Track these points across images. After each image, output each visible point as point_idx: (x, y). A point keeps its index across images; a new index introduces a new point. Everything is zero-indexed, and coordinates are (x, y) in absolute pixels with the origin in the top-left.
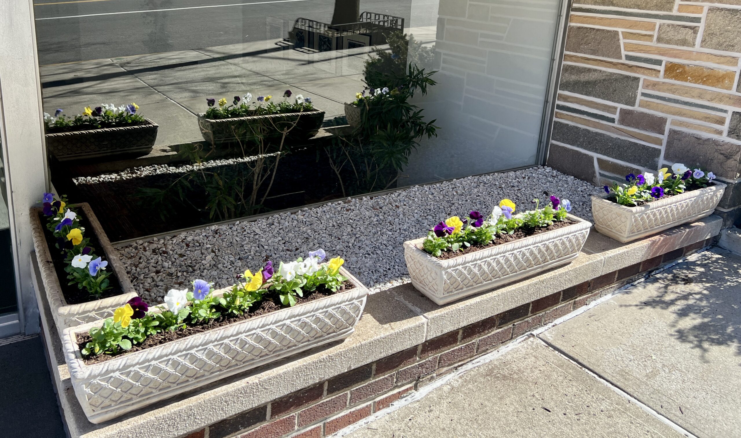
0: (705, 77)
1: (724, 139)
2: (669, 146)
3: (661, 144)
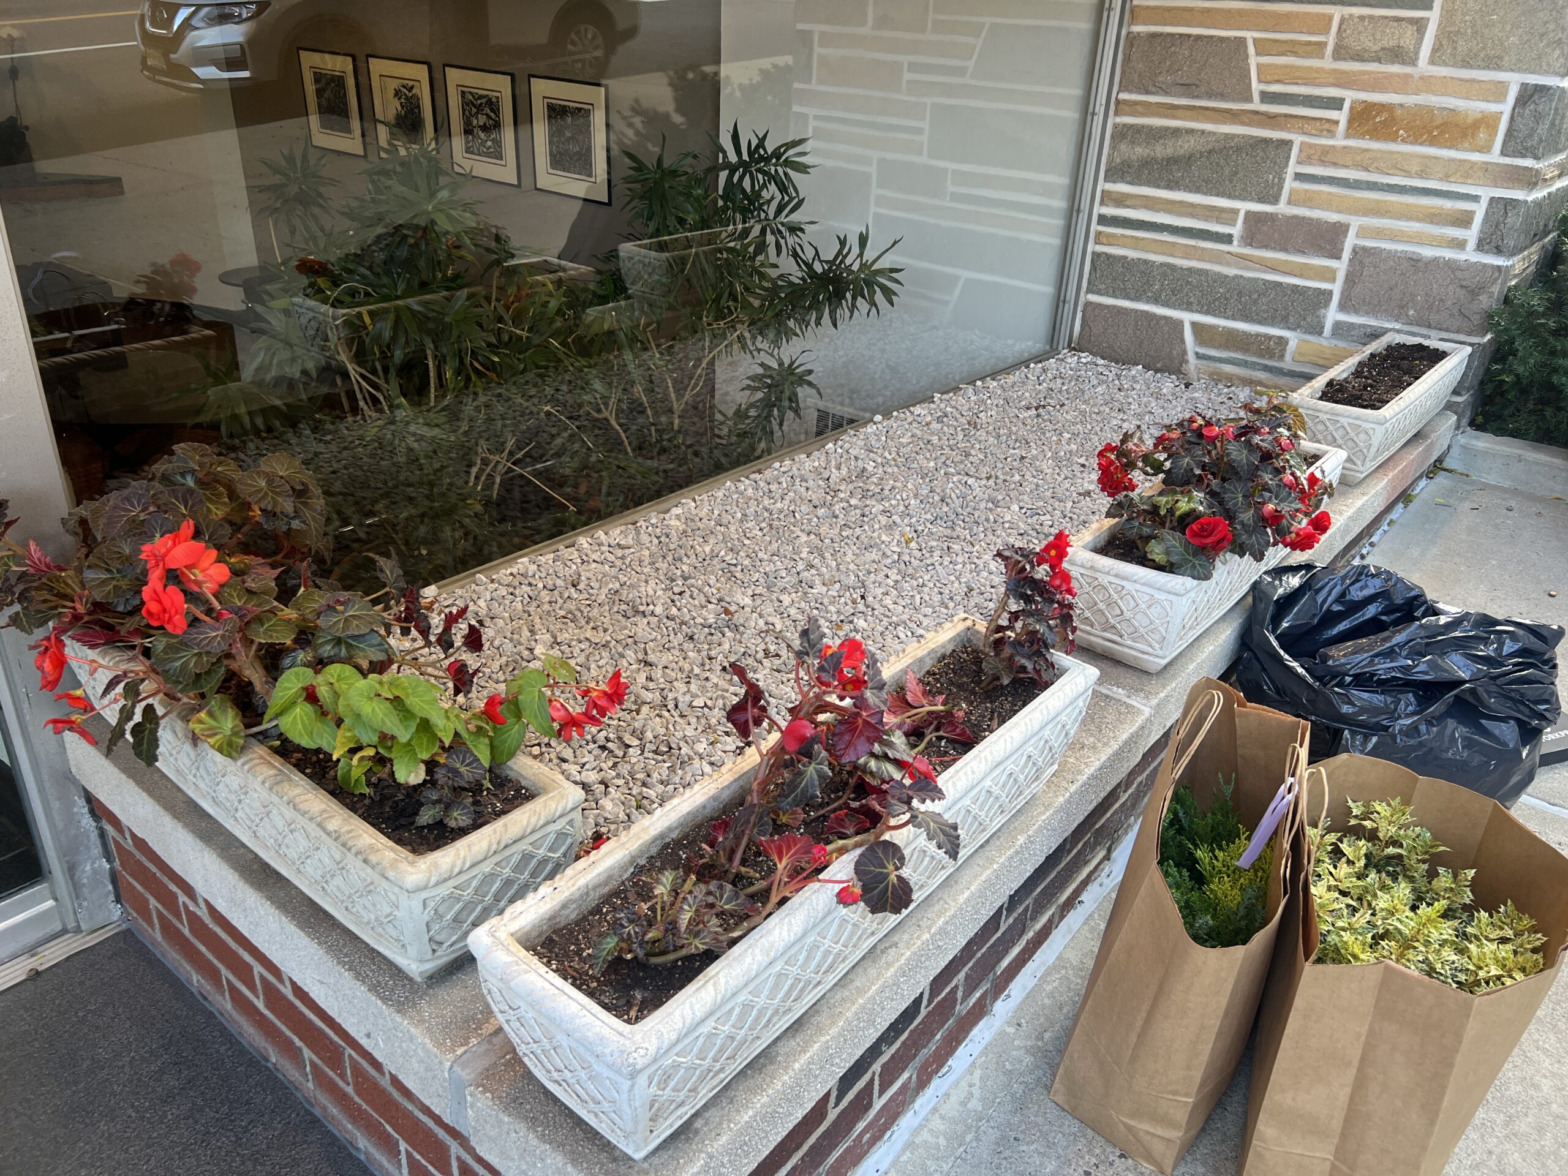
0: (1437, 127)
1: (1470, 255)
2: (1351, 280)
3: (1333, 280)
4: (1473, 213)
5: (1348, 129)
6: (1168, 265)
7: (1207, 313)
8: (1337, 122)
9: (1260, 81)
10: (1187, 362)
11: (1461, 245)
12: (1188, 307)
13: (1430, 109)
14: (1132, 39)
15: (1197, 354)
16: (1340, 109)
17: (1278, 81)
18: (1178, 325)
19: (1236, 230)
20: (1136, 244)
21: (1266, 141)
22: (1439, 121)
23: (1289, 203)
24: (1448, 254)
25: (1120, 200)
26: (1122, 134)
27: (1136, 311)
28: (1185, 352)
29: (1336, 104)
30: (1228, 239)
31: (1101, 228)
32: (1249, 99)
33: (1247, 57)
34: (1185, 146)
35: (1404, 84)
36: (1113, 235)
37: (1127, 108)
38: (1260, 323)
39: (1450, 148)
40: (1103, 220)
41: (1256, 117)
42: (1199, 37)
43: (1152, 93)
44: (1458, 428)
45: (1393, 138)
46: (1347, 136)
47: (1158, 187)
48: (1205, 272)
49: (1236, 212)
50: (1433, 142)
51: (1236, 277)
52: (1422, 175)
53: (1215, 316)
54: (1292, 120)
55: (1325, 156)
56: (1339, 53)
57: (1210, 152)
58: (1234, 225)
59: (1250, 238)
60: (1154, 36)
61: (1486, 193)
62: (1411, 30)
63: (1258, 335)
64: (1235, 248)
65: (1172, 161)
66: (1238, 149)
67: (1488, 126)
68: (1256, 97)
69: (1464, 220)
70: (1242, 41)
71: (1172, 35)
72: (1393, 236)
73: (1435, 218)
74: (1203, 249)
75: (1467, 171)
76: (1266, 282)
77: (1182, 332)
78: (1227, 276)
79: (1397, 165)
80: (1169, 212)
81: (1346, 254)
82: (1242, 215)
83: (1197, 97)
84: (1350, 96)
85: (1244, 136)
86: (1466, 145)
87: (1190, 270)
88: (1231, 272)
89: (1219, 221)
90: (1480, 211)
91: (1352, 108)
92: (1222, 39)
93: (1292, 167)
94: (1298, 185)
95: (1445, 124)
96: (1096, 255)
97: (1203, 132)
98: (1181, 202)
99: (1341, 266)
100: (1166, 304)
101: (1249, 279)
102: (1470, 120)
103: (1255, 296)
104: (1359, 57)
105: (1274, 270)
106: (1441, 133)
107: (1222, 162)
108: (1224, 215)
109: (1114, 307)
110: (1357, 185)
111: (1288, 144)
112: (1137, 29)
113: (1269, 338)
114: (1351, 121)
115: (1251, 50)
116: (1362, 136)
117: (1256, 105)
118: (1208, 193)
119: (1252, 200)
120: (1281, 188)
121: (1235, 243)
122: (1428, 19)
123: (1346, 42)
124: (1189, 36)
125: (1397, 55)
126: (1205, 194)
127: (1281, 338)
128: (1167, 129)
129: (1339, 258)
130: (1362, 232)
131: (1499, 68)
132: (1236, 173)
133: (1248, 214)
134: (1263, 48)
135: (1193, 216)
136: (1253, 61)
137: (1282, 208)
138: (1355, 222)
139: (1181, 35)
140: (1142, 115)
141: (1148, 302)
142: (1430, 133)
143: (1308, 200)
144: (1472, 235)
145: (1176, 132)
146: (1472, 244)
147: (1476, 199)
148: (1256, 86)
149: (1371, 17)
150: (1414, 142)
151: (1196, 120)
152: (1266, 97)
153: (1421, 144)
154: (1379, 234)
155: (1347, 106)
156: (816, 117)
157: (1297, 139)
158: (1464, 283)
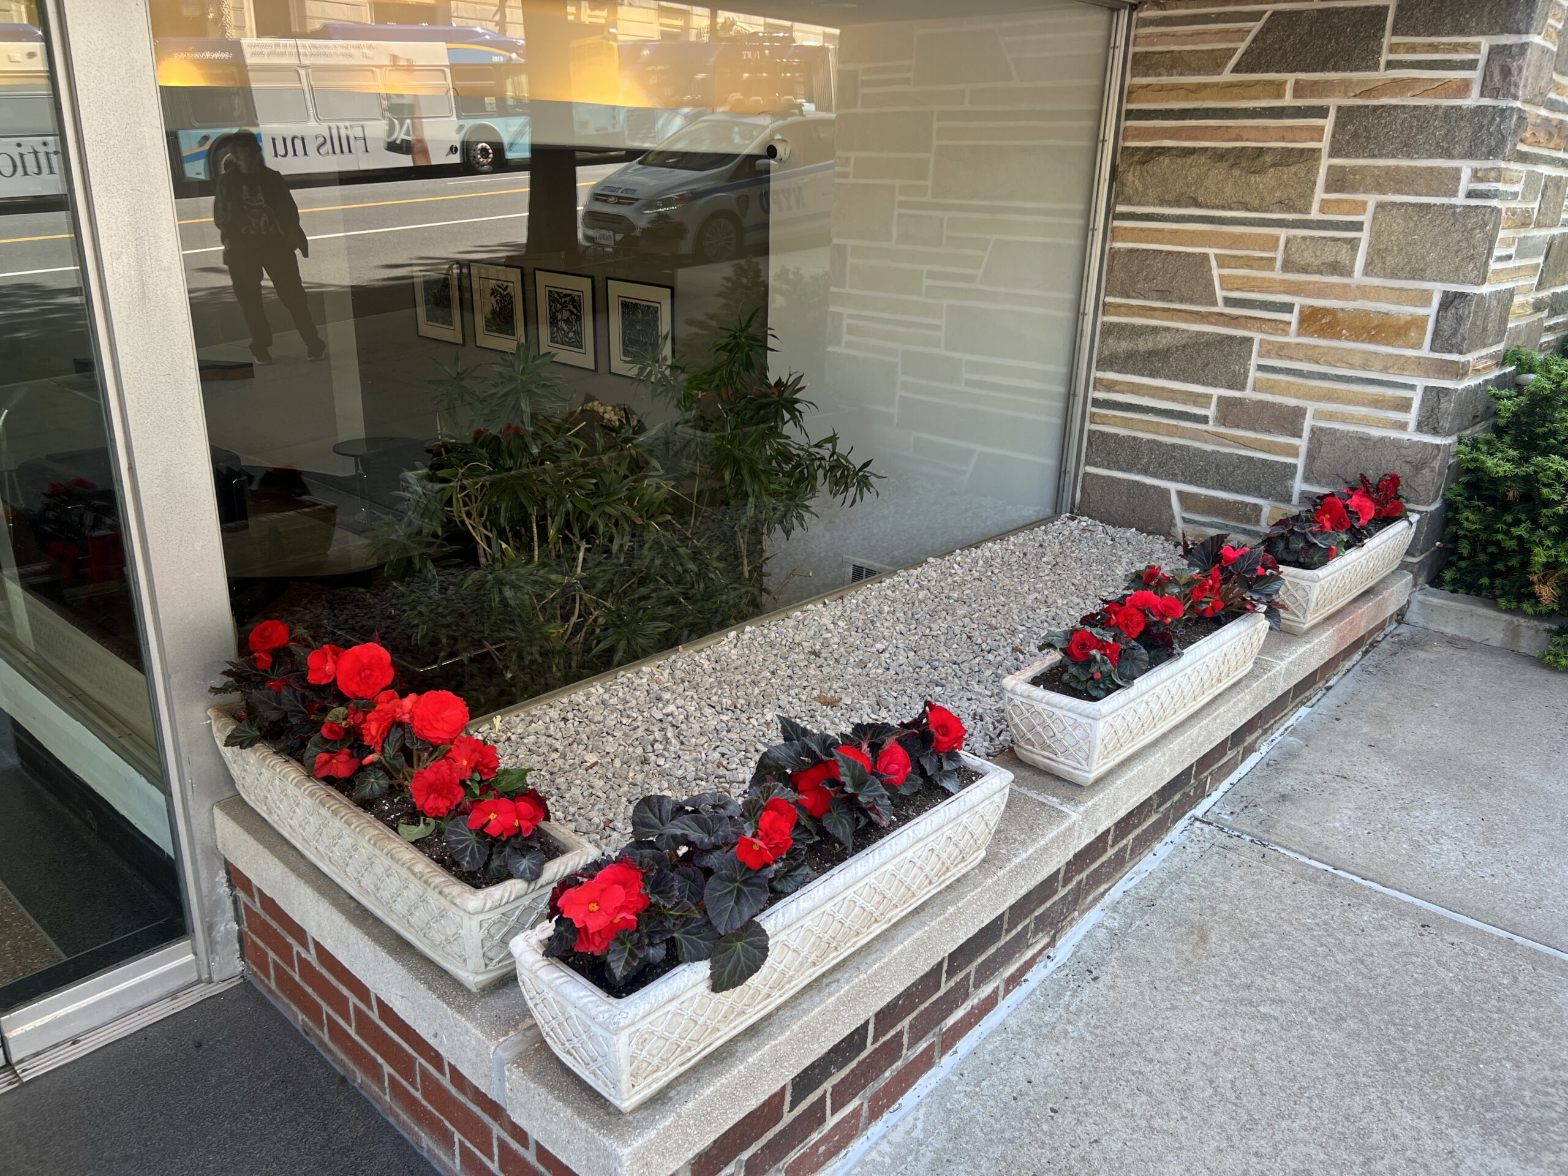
0: (1374, 328)
1: (1411, 435)
2: (1311, 456)
3: (1296, 455)
4: (1411, 399)
5: (1299, 329)
6: (1154, 441)
7: (1190, 483)
8: (1289, 323)
9: (1222, 289)
10: (1175, 525)
11: (1403, 426)
12: (1174, 478)
13: (1367, 313)
14: (1114, 253)
15: (1183, 518)
16: (1291, 312)
17: (1238, 289)
18: (1165, 493)
19: (1211, 412)
20: (1126, 423)
21: (1231, 338)
22: (1376, 323)
23: (1254, 389)
24: (1393, 434)
25: (1110, 386)
26: (1109, 330)
27: (1129, 481)
28: (1173, 517)
29: (1288, 308)
30: (1204, 419)
31: (1094, 410)
32: (1214, 303)
33: (1211, 269)
34: (1164, 341)
35: (1344, 292)
36: (1105, 416)
37: (1112, 309)
38: (1237, 492)
39: (1387, 344)
40: (1096, 403)
41: (1221, 318)
42: (1169, 253)
43: (1133, 298)
44: (1415, 585)
45: (1339, 337)
46: (1299, 335)
47: (1142, 375)
48: (1187, 448)
49: (1210, 397)
50: (1372, 339)
51: (1213, 452)
52: (1365, 367)
53: (1197, 485)
54: (1252, 321)
55: (1281, 350)
56: (1287, 266)
57: (1184, 346)
58: (1209, 408)
59: (1223, 419)
60: (1132, 251)
61: (1421, 383)
62: (1345, 248)
63: (1235, 502)
64: (1211, 427)
65: (1151, 353)
66: (1208, 344)
67: (1417, 327)
68: (1220, 301)
69: (1404, 405)
70: (1205, 257)
71: (1147, 251)
72: (1345, 419)
73: (1377, 403)
74: (1184, 428)
75: (1403, 365)
76: (1239, 457)
77: (1169, 499)
78: (1205, 452)
79: (1341, 358)
80: (1153, 396)
81: (1306, 434)
82: (1214, 400)
83: (1171, 301)
84: (1298, 301)
85: (1212, 334)
86: (1400, 343)
87: (1174, 446)
88: (1209, 447)
89: (1195, 404)
90: (1417, 398)
91: (1301, 312)
92: (1189, 255)
93: (1254, 360)
94: (1260, 374)
95: (1380, 325)
96: (1092, 433)
97: (1178, 330)
98: (1162, 388)
99: (1302, 444)
100: (1155, 475)
101: (1225, 454)
102: (1402, 322)
103: (1231, 468)
104: (1304, 270)
105: (1246, 446)
106: (1378, 333)
107: (1195, 355)
108: (1200, 399)
109: (1109, 477)
110: (1310, 375)
111: (1250, 340)
112: (1117, 245)
113: (1247, 505)
114: (1301, 321)
115: (1213, 263)
116: (1312, 335)
117: (1220, 308)
118: (1185, 380)
119: (1222, 387)
120: (1246, 377)
121: (1211, 423)
122: (1360, 239)
123: (1293, 258)
124: (1161, 251)
125: (1335, 268)
126: (1182, 381)
127: (1255, 505)
128: (1147, 327)
129: (1300, 437)
130: (1319, 415)
131: (1422, 279)
132: (1207, 364)
133: (1220, 398)
134: (1222, 261)
135: (1173, 400)
136: (1216, 272)
137: (1248, 394)
138: (1311, 407)
139: (1154, 251)
140: (1126, 315)
141: (1138, 473)
142: (1369, 332)
143: (1270, 388)
144: (1412, 417)
145: (1155, 330)
146: (1412, 425)
147: (1412, 387)
148: (1220, 294)
149: (1312, 238)
150: (1356, 340)
151: (1172, 320)
152: (1228, 302)
153: (1362, 341)
154: (1331, 416)
155: (1296, 310)
156: (850, 316)
157: (1257, 337)
158: (1409, 459)
